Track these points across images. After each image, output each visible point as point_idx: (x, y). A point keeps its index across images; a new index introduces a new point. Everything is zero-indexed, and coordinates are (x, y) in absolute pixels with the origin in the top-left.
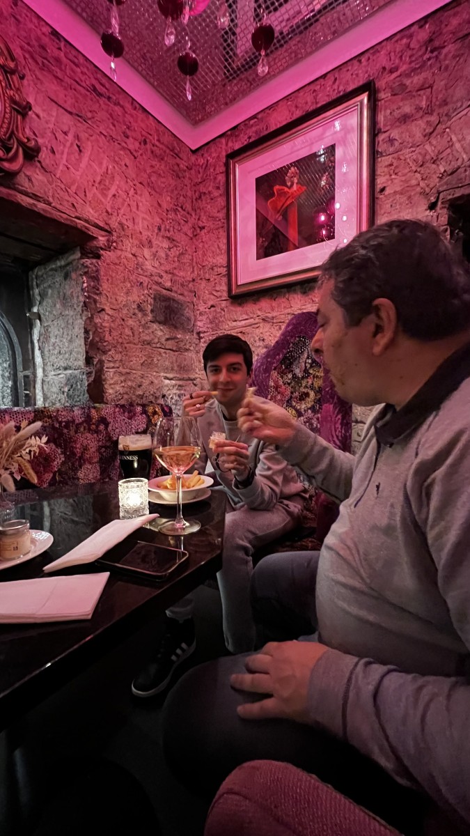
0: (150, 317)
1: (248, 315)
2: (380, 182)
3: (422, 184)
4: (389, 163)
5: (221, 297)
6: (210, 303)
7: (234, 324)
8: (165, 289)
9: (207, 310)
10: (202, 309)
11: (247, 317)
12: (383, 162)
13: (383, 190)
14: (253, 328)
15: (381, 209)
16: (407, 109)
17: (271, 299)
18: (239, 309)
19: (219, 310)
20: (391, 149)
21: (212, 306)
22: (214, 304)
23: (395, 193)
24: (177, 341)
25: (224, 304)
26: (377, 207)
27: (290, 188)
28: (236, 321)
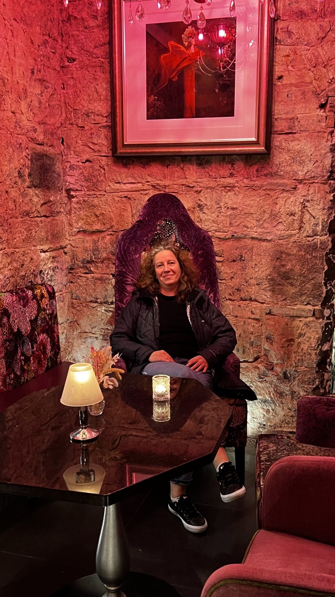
0: (27, 183)
1: (135, 178)
2: (278, 70)
3: (315, 83)
4: (287, 54)
5: (99, 151)
6: (85, 157)
7: (117, 186)
8: (39, 144)
9: (81, 164)
10: (73, 161)
11: (133, 181)
12: (282, 51)
13: (280, 77)
14: (141, 194)
15: (278, 96)
16: (304, 6)
17: (163, 165)
18: (124, 170)
19: (97, 167)
20: (289, 41)
21: (88, 161)
22: (91, 159)
23: (291, 85)
24: (50, 204)
25: (104, 161)
26: (275, 94)
28: (119, 183)
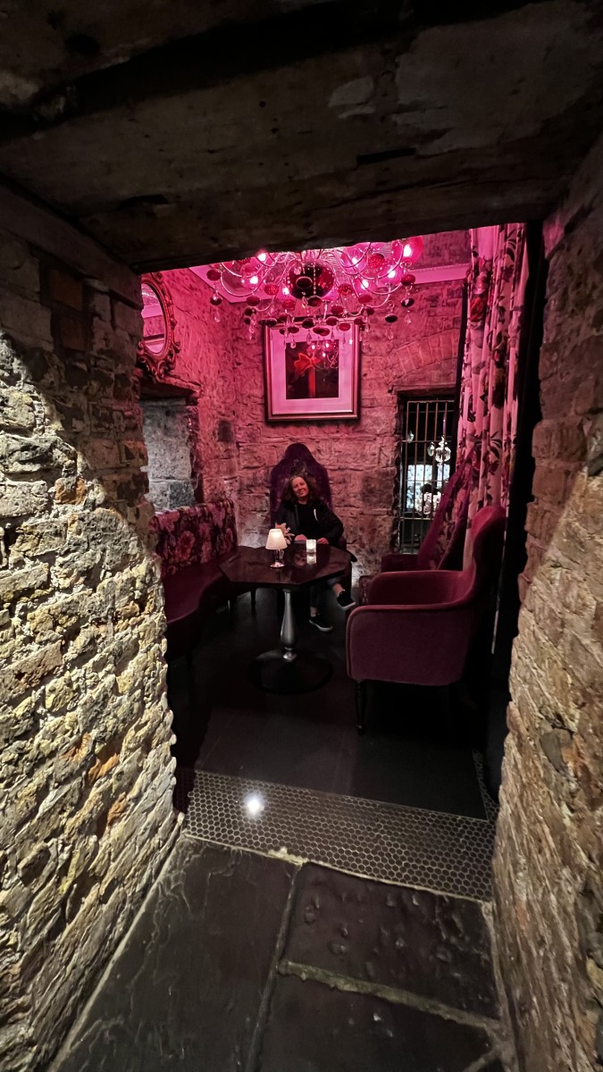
0: (217, 439)
2: (364, 370)
3: (386, 378)
4: (369, 361)
5: (257, 419)
6: (248, 422)
7: (268, 439)
8: (222, 415)
9: (245, 426)
10: (241, 425)
11: (278, 436)
12: (366, 359)
13: (365, 375)
14: (283, 444)
15: (364, 386)
16: (378, 334)
18: (272, 430)
19: (256, 428)
21: (250, 424)
22: (252, 423)
23: (372, 379)
24: (228, 451)
25: (260, 424)
26: (362, 385)
27: (310, 357)
28: (269, 437)
